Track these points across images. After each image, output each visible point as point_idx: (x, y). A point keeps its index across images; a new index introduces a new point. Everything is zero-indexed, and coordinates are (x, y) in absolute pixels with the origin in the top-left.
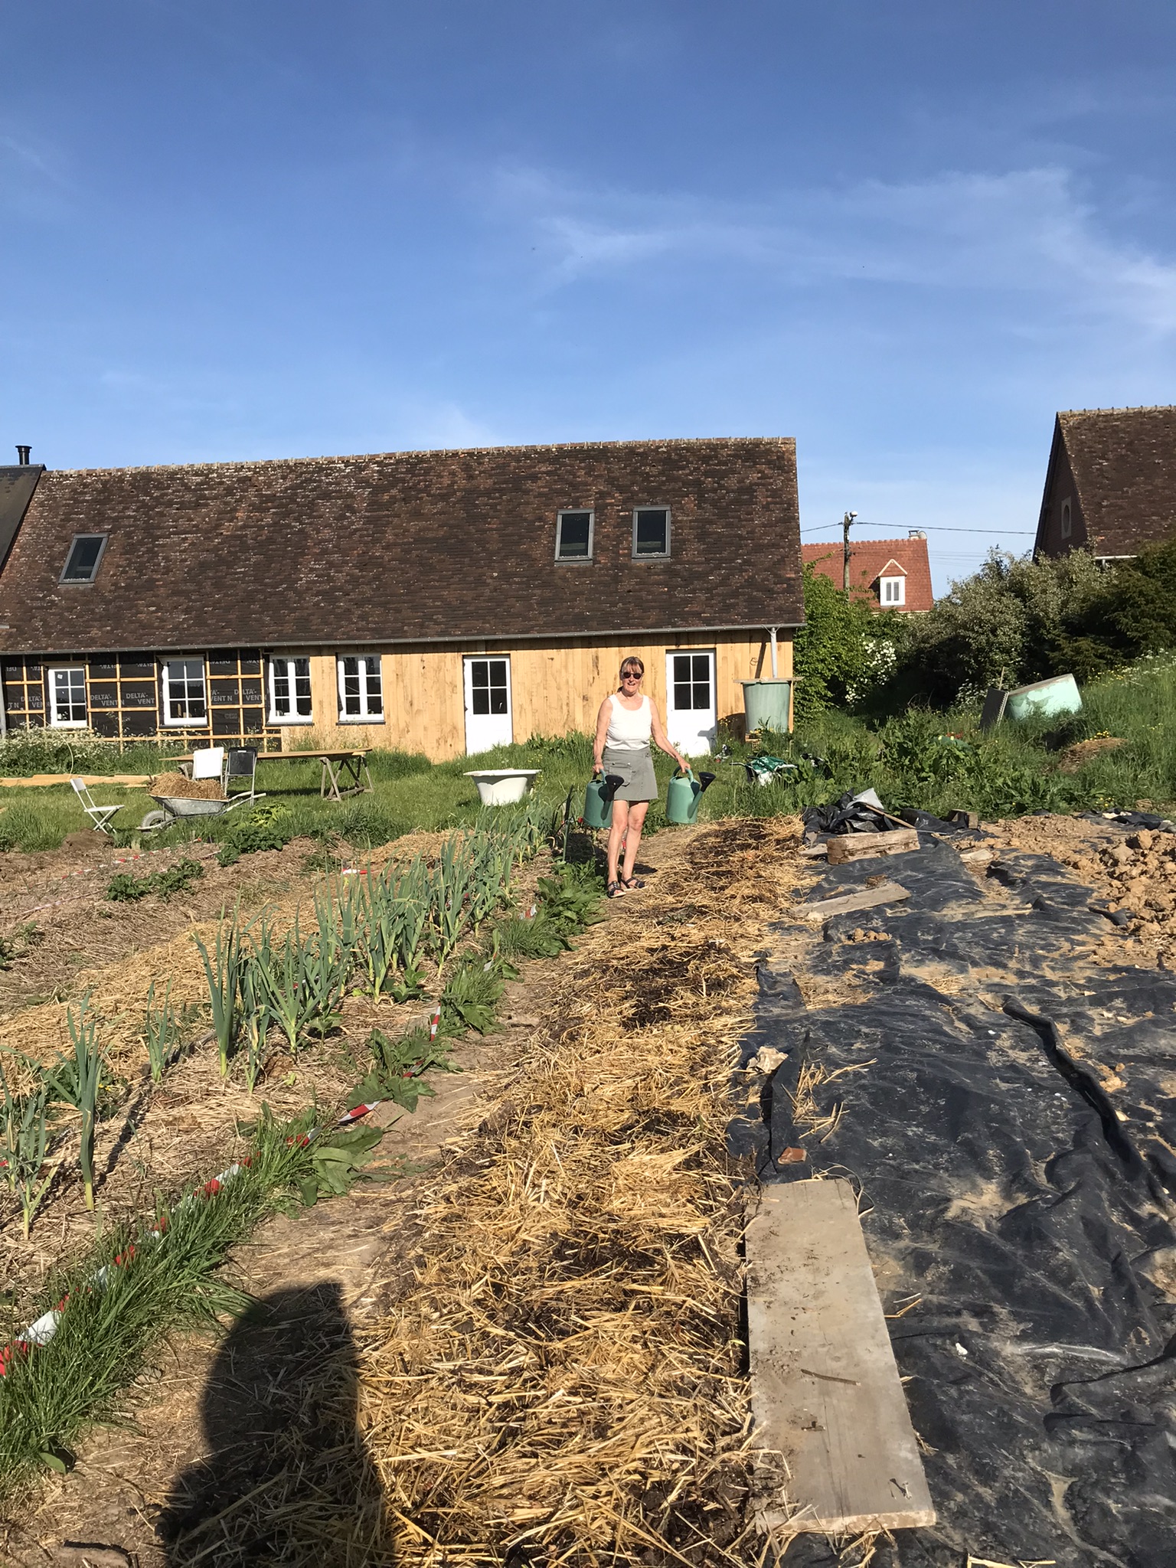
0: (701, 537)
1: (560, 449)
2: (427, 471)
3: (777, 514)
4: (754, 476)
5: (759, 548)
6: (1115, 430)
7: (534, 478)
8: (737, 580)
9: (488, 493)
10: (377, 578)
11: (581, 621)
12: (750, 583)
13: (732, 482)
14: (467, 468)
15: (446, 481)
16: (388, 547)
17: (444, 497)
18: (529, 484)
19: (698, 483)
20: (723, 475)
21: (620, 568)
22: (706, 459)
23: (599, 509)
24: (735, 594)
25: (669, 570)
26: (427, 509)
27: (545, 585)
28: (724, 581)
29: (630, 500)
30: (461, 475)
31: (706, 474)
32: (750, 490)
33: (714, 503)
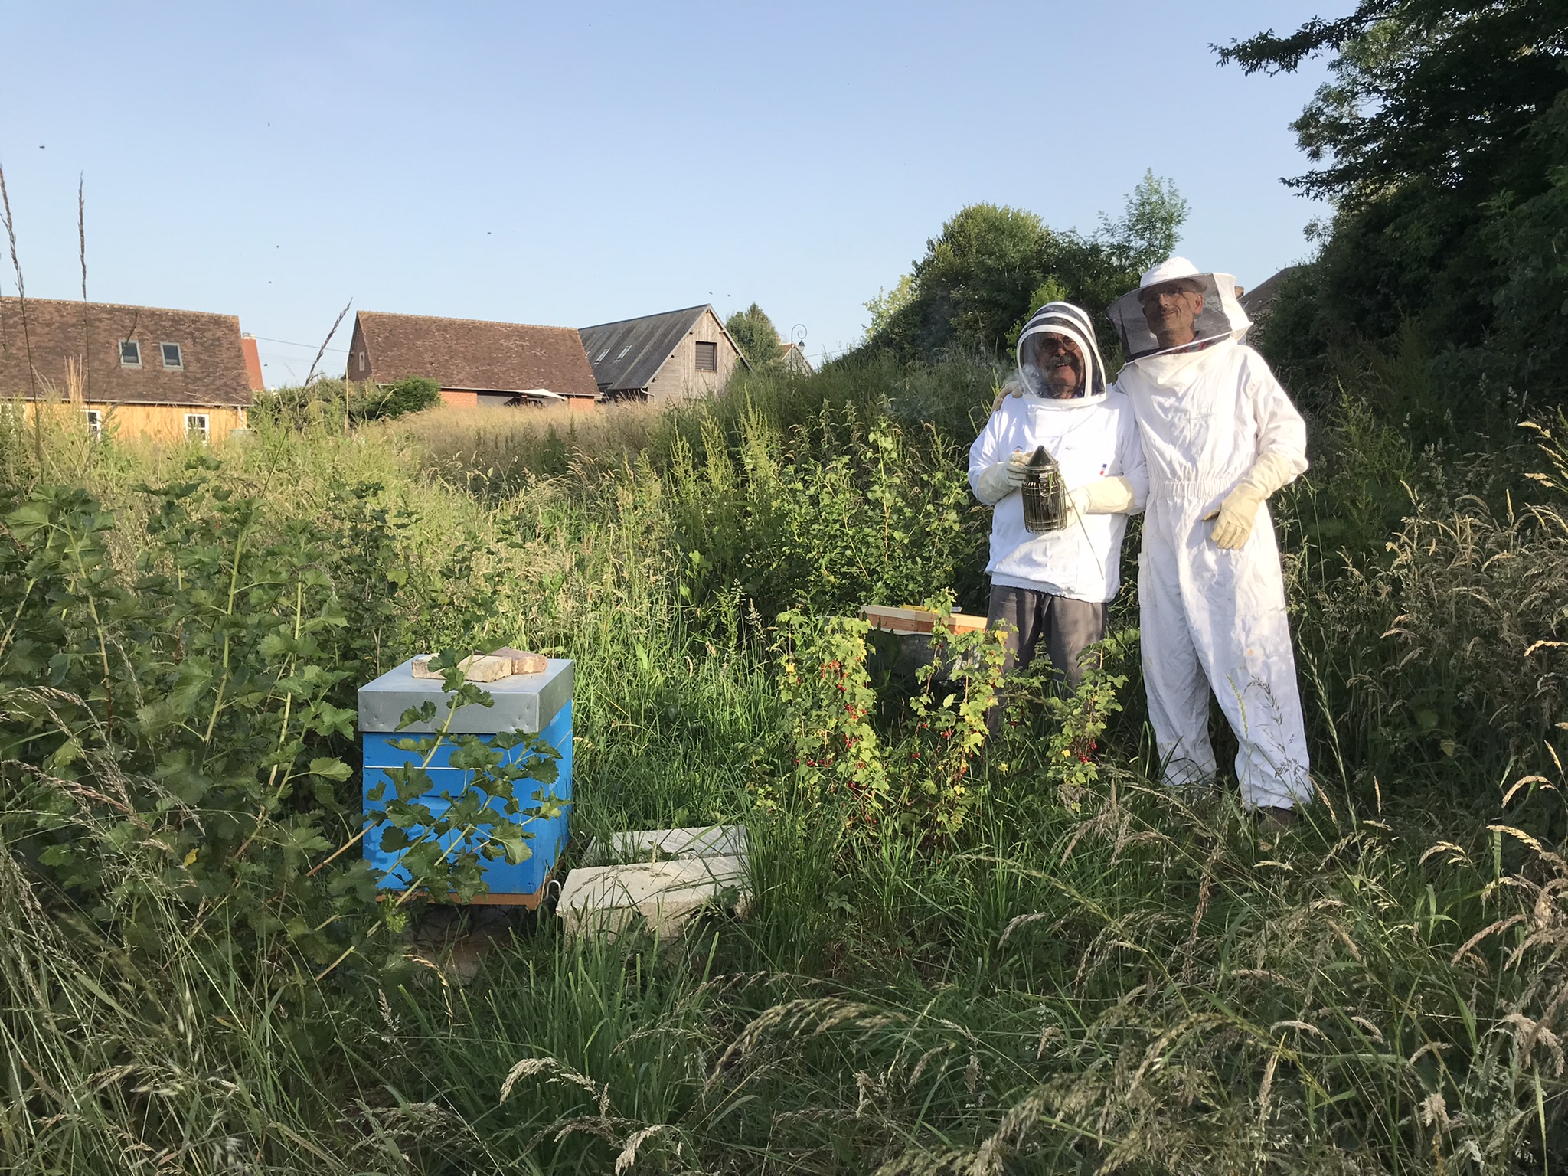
0: (198, 360)
1: (112, 306)
2: (34, 310)
3: (233, 353)
4: (219, 334)
5: (227, 369)
6: (384, 323)
7: (100, 320)
8: (218, 383)
9: (73, 325)
10: (17, 365)
11: (141, 396)
12: (225, 385)
13: (209, 334)
14: (59, 311)
15: (48, 317)
16: (19, 349)
17: (48, 325)
18: (97, 323)
19: (191, 334)
20: (205, 331)
21: (158, 373)
22: (194, 322)
23: (141, 341)
24: (218, 389)
25: (183, 374)
26: (39, 330)
27: (118, 377)
28: (212, 383)
29: (157, 338)
30: (56, 314)
31: (198, 330)
32: (219, 339)
33: (202, 344)
